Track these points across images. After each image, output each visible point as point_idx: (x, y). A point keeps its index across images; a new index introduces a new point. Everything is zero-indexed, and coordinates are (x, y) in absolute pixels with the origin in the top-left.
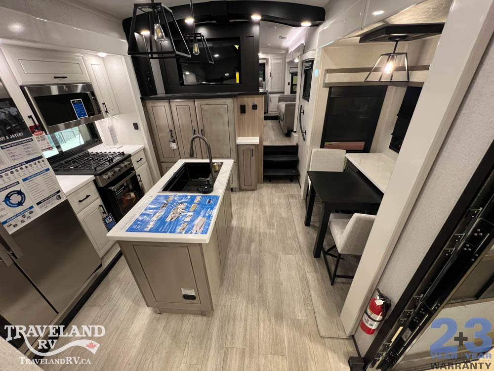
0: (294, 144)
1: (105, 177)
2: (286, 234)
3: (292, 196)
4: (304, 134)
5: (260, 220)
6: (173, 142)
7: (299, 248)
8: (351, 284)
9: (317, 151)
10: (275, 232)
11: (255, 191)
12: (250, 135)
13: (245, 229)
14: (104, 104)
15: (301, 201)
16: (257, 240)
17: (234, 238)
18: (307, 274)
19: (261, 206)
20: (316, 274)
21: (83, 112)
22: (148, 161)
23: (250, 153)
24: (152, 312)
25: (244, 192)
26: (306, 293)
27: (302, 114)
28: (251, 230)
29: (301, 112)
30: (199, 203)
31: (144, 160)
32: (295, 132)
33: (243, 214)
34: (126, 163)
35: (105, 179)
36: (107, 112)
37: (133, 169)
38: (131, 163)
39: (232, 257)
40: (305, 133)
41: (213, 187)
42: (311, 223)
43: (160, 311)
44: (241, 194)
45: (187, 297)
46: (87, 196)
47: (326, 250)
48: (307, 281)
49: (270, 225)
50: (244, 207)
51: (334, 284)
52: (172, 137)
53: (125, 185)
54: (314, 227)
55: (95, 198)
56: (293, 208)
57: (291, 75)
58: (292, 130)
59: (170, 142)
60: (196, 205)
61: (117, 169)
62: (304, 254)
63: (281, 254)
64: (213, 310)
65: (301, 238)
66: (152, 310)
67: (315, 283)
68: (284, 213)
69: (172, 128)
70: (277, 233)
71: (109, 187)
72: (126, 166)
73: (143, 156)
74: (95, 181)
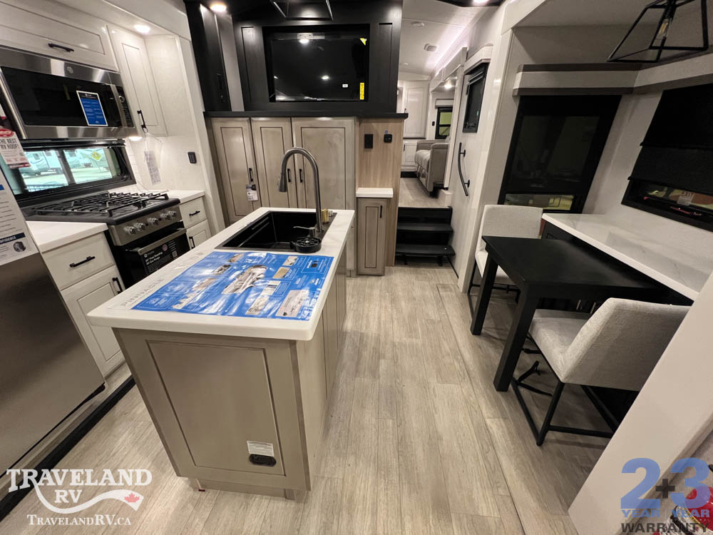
0: (445, 206)
1: (128, 229)
2: (440, 346)
3: (445, 287)
4: (466, 185)
5: (393, 322)
6: (253, 189)
7: (466, 374)
8: (604, 448)
9: (494, 209)
10: (419, 342)
11: (383, 278)
12: (378, 184)
13: (367, 337)
14: (139, 112)
15: (460, 294)
16: (389, 355)
17: (348, 350)
18: (488, 421)
19: (394, 300)
20: (504, 421)
21: (98, 117)
22: (208, 217)
23: (377, 212)
24: (188, 486)
25: (365, 278)
26: (491, 461)
27: (462, 155)
28: (378, 339)
29: (460, 153)
30: (293, 267)
31: (202, 215)
32: (447, 189)
33: (363, 310)
34: (170, 213)
35: (127, 234)
36: (144, 126)
37: (181, 225)
38: (178, 215)
39: (346, 384)
40: (468, 184)
41: (320, 242)
42: (483, 331)
43: (202, 485)
44: (359, 280)
45: (257, 460)
46: (89, 259)
47: (517, 379)
48: (490, 435)
49: (411, 332)
50: (364, 301)
51: (543, 445)
52: (252, 180)
53: (165, 249)
54: (488, 337)
55: (104, 264)
56: (447, 306)
57: (437, 110)
58: (442, 187)
59: (247, 188)
60: (288, 269)
61: (151, 220)
62: (477, 385)
63: (433, 382)
64: (309, 489)
65: (468, 355)
66: (187, 482)
67: (506, 441)
68: (432, 312)
69: (251, 165)
70: (423, 345)
71: (134, 248)
72: (168, 217)
73: (201, 209)
74: (107, 234)
